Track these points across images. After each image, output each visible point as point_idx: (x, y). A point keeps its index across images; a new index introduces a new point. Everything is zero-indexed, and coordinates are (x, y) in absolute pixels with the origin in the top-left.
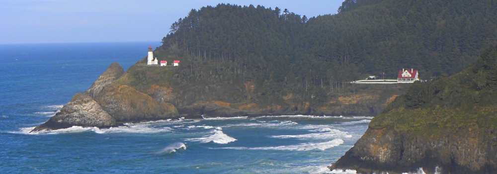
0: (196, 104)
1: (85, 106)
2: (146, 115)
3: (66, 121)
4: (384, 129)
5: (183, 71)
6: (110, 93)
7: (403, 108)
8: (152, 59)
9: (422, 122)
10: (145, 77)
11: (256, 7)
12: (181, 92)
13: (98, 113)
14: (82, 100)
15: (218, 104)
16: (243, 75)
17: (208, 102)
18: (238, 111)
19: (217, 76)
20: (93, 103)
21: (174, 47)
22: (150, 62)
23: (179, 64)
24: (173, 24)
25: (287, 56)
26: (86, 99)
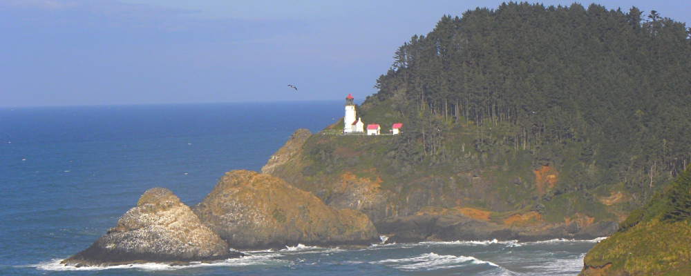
0: (420, 214)
1: (163, 215)
2: (304, 235)
3: (121, 246)
4: (607, 267)
5: (405, 144)
6: (233, 189)
7: (657, 220)
8: (354, 120)
9: (681, 253)
10: (331, 157)
11: (586, 8)
12: (399, 189)
13: (187, 231)
14: (158, 204)
15: (464, 213)
16: (532, 153)
17: (445, 210)
18: (502, 229)
19: (476, 155)
20: (180, 210)
21: (399, 95)
22: (349, 128)
23: (399, 130)
24: (402, 49)
25: (638, 111)
26: (165, 202)
